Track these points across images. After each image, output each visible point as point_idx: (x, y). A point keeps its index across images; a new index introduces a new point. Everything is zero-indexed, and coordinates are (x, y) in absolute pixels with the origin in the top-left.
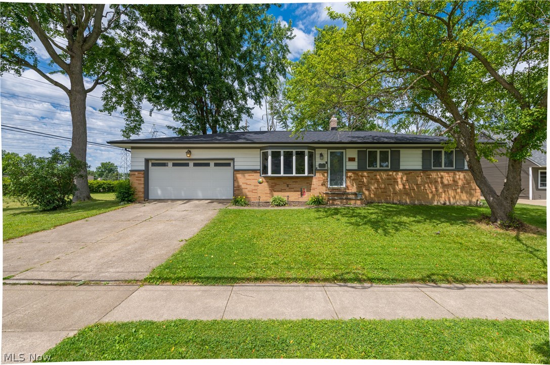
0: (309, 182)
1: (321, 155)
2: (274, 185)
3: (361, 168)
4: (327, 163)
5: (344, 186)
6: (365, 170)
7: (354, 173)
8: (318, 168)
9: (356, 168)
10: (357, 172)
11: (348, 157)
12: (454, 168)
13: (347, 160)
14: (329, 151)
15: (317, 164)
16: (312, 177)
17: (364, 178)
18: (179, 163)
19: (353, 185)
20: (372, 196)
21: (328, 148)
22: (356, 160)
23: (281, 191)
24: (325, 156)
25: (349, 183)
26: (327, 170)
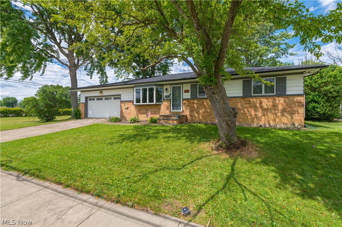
0: (159, 108)
1: (167, 89)
2: (139, 110)
3: (194, 97)
4: (170, 94)
5: (181, 110)
6: (196, 98)
7: (188, 101)
8: (165, 99)
9: (189, 97)
10: (189, 100)
11: (184, 89)
12: (275, 94)
13: (184, 92)
14: (172, 86)
15: (165, 95)
16: (161, 104)
17: (195, 104)
18: (99, 98)
19: (187, 109)
20: (201, 118)
21: (171, 84)
22: (190, 92)
23: (143, 114)
24: (169, 90)
25: (184, 109)
26: (170, 100)
